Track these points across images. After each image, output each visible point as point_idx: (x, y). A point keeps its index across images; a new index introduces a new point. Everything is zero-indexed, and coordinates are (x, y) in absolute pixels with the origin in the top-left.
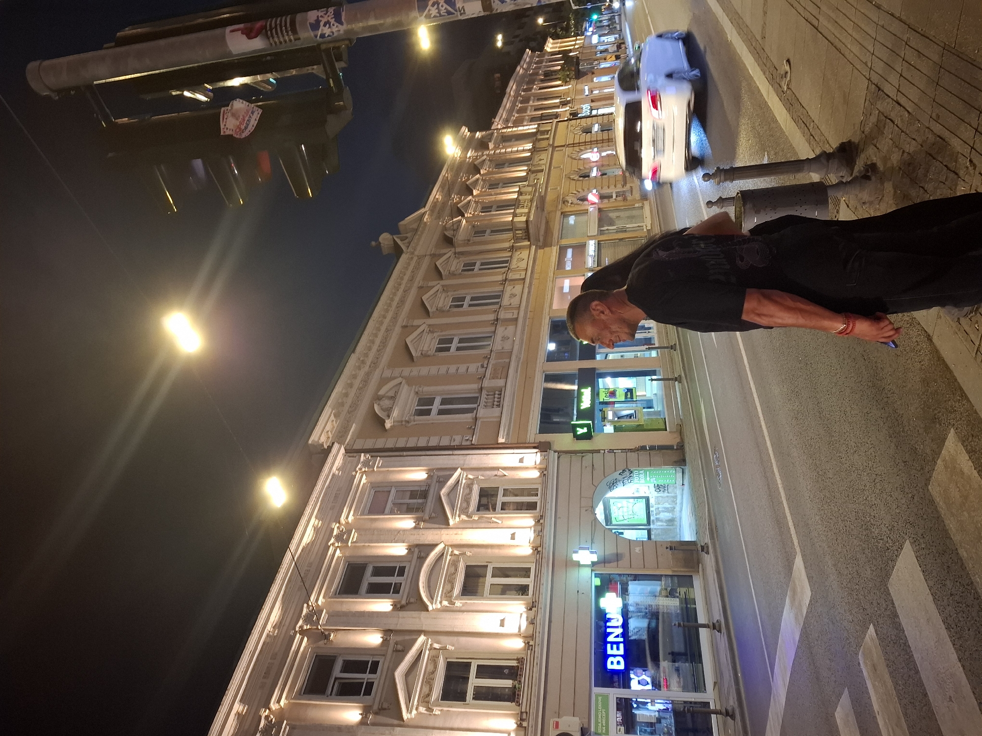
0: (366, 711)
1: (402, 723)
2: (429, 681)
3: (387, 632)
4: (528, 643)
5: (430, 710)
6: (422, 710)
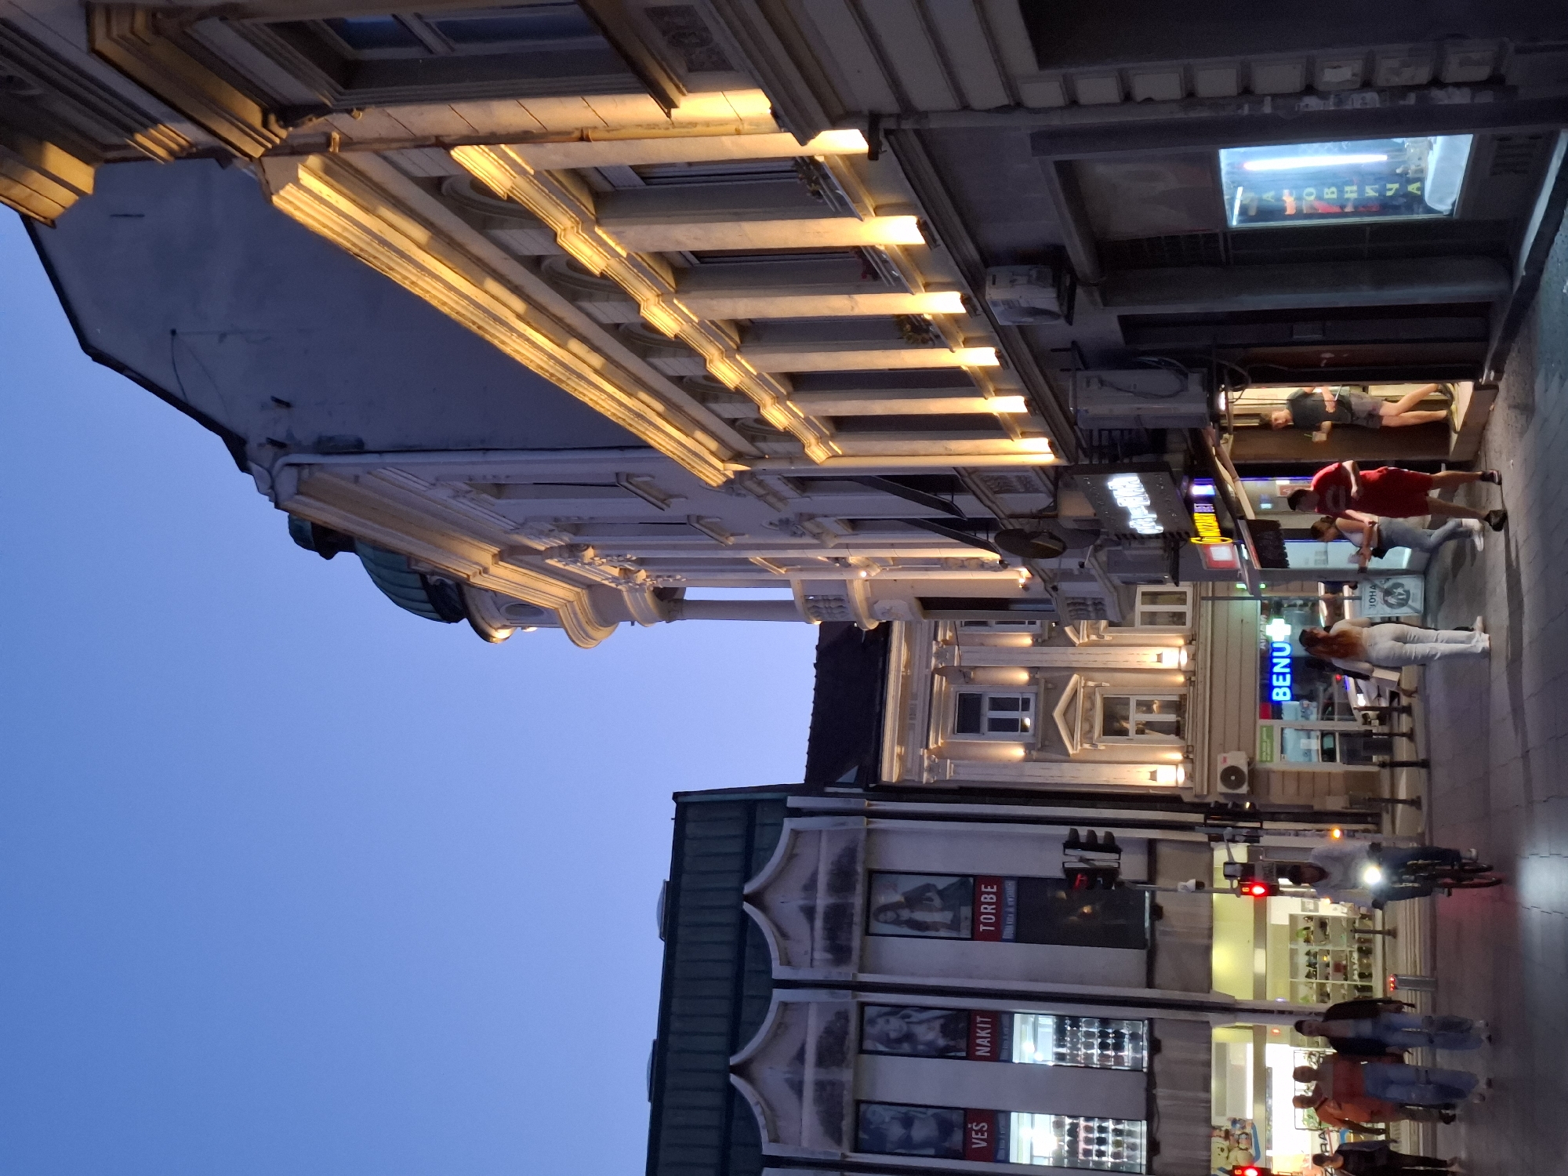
0: (1028, 747)
1: (1067, 758)
2: (1088, 718)
3: (1032, 670)
4: (1190, 679)
5: (1093, 744)
6: (1087, 746)
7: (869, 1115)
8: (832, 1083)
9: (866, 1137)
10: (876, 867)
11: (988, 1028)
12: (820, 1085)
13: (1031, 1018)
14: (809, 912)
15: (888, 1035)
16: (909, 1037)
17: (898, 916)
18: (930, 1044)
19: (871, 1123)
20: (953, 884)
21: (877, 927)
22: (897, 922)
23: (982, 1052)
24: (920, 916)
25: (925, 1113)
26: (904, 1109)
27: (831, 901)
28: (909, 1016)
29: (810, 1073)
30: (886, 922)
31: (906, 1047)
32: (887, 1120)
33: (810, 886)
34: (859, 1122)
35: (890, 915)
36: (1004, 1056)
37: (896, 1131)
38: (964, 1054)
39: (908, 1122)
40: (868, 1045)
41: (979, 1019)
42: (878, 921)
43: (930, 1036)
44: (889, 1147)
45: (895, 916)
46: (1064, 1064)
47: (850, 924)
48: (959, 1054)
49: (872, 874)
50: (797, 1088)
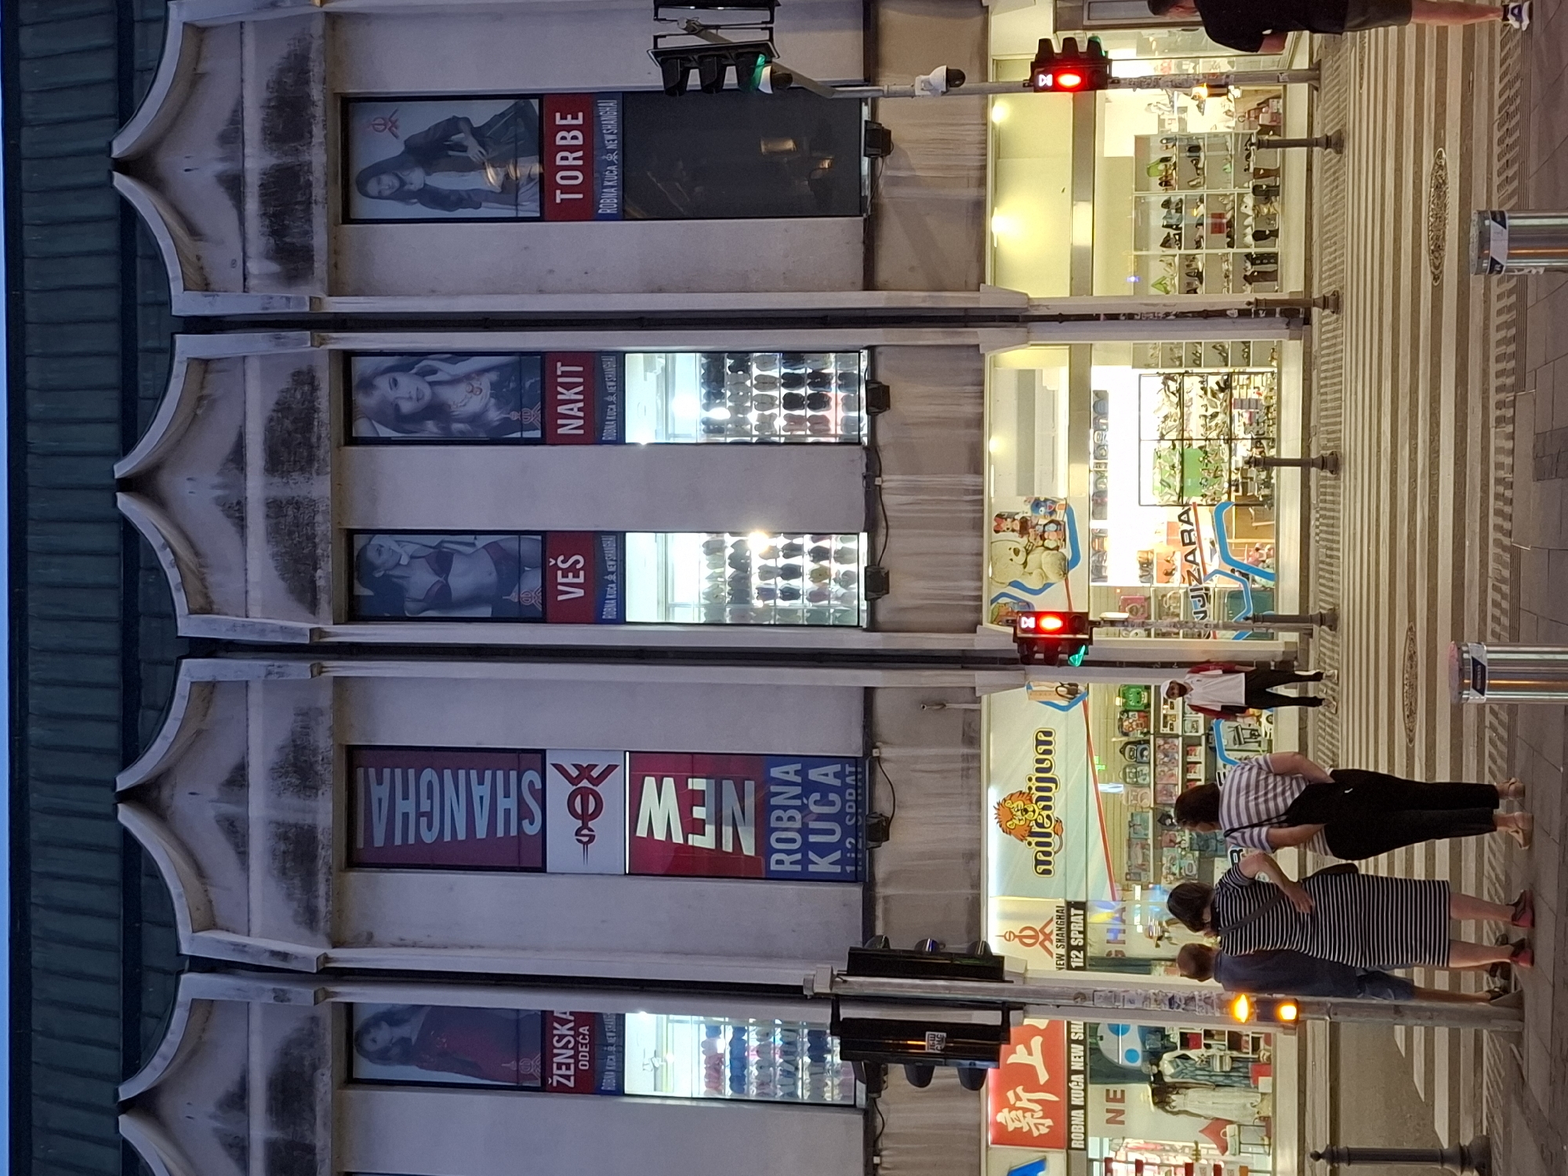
7: (371, 554)
8: (297, 504)
9: (367, 592)
10: (352, 90)
11: (577, 385)
12: (275, 508)
13: (660, 360)
14: (234, 185)
15: (397, 408)
16: (436, 410)
17: (403, 183)
18: (475, 419)
19: (373, 567)
20: (502, 115)
21: (363, 207)
22: (402, 195)
23: (569, 428)
24: (445, 181)
25: (473, 545)
26: (434, 540)
27: (271, 161)
28: (434, 372)
29: (256, 486)
30: (380, 197)
31: (431, 428)
32: (404, 561)
33: (232, 136)
34: (355, 566)
35: (388, 182)
36: (610, 431)
37: (422, 580)
38: (537, 434)
39: (442, 562)
40: (362, 428)
41: (560, 369)
42: (366, 195)
43: (475, 404)
44: (410, 608)
45: (397, 183)
46: (721, 439)
47: (308, 203)
48: (527, 435)
49: (348, 106)
50: (237, 513)
